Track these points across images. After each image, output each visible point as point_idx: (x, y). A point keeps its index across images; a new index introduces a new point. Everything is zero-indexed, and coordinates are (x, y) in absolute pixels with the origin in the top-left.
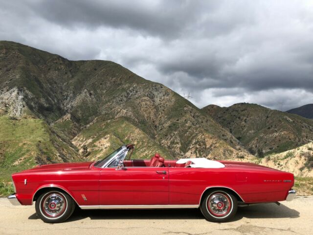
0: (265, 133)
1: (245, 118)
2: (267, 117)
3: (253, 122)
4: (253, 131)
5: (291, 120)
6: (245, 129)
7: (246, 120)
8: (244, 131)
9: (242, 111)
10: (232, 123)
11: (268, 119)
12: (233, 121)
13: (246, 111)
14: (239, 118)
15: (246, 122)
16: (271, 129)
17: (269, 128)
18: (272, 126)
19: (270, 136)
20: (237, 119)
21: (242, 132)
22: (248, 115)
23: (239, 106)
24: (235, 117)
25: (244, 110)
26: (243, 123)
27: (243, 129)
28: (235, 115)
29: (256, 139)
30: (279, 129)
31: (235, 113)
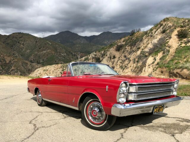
0: (38, 51)
1: (22, 43)
2: (36, 42)
3: (28, 45)
4: (29, 51)
5: (50, 44)
6: (24, 50)
7: (23, 44)
8: (23, 51)
9: (20, 38)
10: (14, 46)
11: (37, 43)
12: (15, 45)
13: (22, 38)
14: (19, 42)
15: (23, 45)
16: (41, 49)
17: (40, 48)
18: (41, 47)
19: (41, 53)
20: (18, 43)
21: (22, 52)
22: (25, 40)
23: (17, 34)
24: (15, 42)
25: (21, 37)
26: (22, 46)
27: (22, 50)
28: (15, 41)
29: (33, 55)
30: (46, 49)
31: (15, 39)
